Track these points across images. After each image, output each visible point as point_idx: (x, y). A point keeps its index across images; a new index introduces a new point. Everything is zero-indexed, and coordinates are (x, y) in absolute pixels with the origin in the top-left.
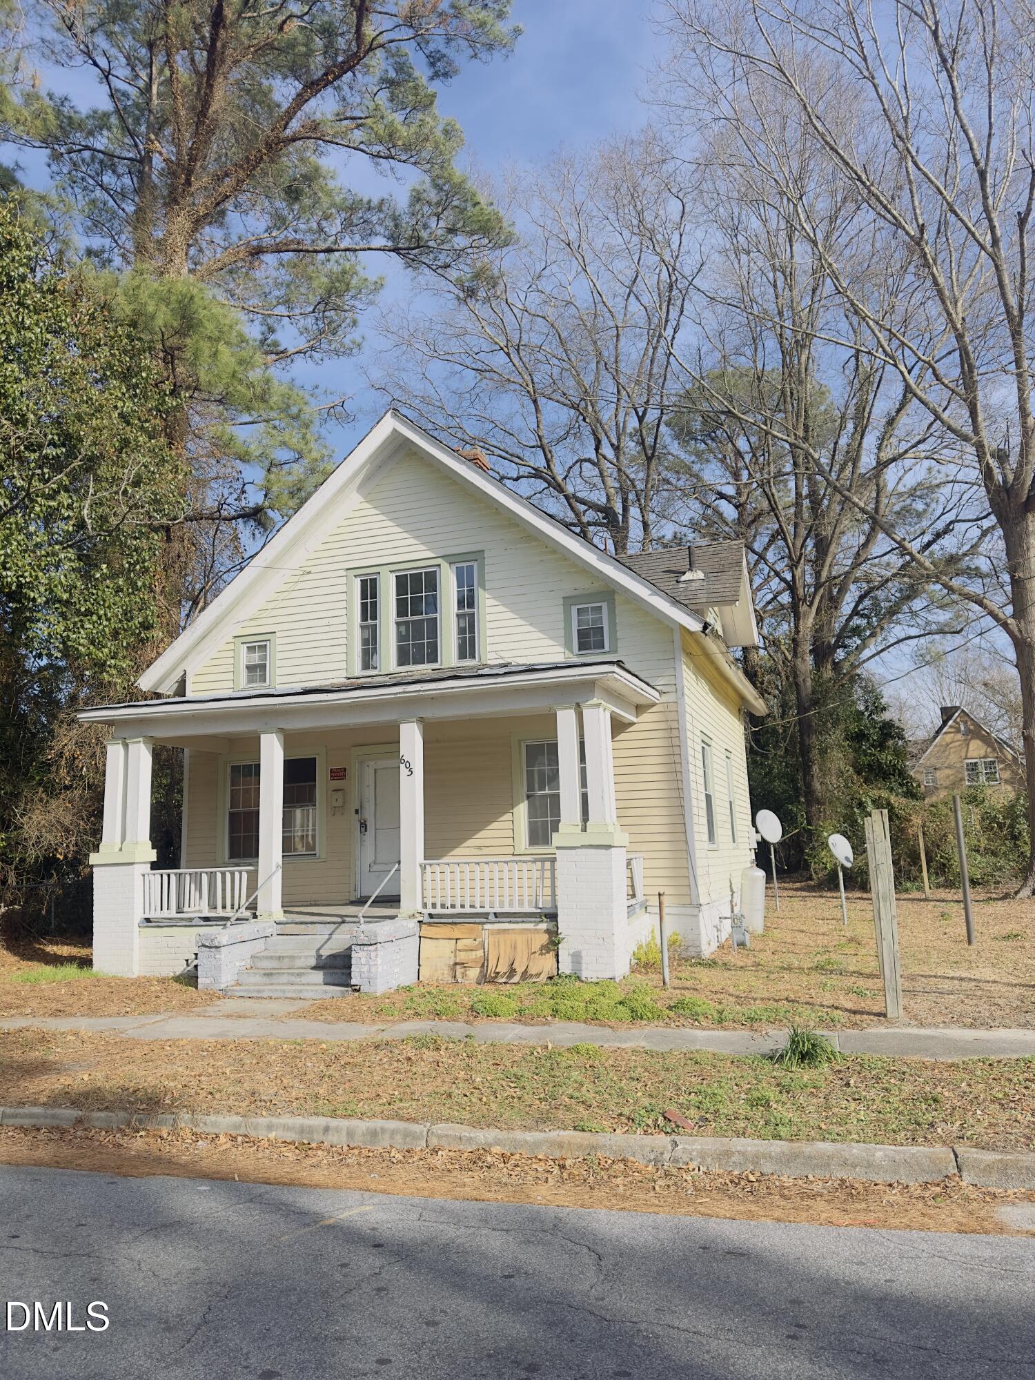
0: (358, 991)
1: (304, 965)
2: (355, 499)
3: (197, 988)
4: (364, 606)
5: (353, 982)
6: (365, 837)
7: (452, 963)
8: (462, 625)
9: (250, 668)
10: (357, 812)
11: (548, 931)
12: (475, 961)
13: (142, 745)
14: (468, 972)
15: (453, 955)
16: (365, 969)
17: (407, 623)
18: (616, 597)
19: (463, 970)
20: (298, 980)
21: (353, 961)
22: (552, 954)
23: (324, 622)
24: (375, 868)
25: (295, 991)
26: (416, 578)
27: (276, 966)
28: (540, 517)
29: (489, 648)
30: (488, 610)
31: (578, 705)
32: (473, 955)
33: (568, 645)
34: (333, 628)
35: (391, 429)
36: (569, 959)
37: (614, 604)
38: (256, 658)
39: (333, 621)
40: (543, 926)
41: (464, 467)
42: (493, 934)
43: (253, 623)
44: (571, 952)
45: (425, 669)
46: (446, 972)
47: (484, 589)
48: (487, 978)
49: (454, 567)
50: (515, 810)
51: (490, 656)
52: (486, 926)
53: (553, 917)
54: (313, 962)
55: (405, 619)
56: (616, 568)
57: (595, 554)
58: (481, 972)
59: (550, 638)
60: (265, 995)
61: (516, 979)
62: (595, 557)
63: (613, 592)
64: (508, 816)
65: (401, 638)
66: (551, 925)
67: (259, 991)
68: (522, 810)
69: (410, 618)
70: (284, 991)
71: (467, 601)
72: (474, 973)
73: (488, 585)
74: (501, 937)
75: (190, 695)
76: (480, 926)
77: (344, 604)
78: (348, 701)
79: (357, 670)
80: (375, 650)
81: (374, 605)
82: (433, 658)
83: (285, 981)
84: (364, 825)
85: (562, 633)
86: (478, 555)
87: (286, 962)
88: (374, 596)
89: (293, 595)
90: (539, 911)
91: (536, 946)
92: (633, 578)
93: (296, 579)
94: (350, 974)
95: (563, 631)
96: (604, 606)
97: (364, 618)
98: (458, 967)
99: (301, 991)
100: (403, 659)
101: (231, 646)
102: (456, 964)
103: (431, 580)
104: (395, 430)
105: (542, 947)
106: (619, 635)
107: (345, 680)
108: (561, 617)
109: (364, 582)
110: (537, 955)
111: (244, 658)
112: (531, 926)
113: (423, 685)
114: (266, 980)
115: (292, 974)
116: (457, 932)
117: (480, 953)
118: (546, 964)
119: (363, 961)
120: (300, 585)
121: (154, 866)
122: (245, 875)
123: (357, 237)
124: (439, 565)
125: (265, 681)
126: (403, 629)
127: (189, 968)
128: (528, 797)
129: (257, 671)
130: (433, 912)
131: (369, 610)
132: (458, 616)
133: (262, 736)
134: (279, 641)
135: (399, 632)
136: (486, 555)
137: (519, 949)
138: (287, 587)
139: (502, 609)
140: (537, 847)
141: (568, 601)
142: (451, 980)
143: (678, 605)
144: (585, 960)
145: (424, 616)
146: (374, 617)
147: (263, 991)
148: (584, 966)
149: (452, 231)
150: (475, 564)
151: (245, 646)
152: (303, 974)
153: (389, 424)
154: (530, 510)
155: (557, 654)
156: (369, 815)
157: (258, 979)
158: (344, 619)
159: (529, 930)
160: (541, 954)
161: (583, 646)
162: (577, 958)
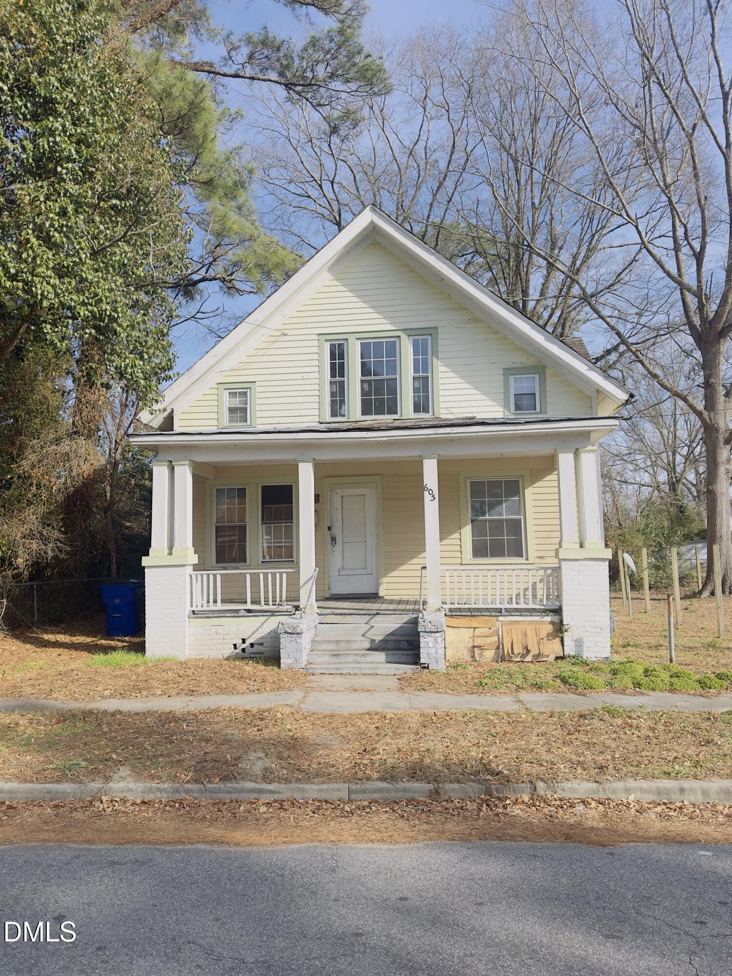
0: (428, 668)
1: (359, 648)
2: (327, 277)
3: (279, 667)
4: (333, 366)
5: (422, 661)
6: (335, 549)
7: (470, 646)
8: (417, 385)
9: (232, 410)
10: (329, 529)
11: (552, 623)
12: (491, 644)
13: (187, 467)
14: (484, 653)
15: (471, 640)
16: (433, 651)
17: (369, 382)
18: (547, 370)
19: (480, 652)
20: (363, 659)
21: (421, 645)
22: (558, 640)
23: (300, 376)
24: (343, 572)
25: (370, 668)
26: (378, 345)
27: (334, 648)
28: (498, 302)
29: (441, 405)
30: (441, 375)
31: (577, 449)
32: (488, 640)
33: (506, 406)
34: (307, 382)
35: (369, 221)
36: (573, 644)
37: (545, 376)
38: (236, 402)
39: (306, 376)
40: (548, 619)
41: (433, 257)
42: (505, 624)
43: (234, 373)
44: (575, 638)
45: (387, 418)
46: (465, 653)
47: (438, 359)
48: (502, 657)
49: (412, 338)
50: (462, 530)
51: (442, 411)
52: (501, 618)
53: (558, 611)
54: (367, 645)
55: (368, 378)
56: (560, 347)
57: (543, 335)
58: (496, 653)
59: (492, 400)
60: (344, 672)
61: (529, 658)
62: (543, 338)
63: (544, 367)
64: (457, 535)
65: (364, 393)
66: (556, 619)
67: (337, 669)
68: (467, 531)
69: (372, 378)
70: (360, 669)
71: (422, 366)
72: (489, 654)
73: (440, 355)
74: (513, 627)
75: (177, 429)
76: (494, 619)
77: (316, 363)
78: (385, 439)
79: (328, 418)
80: (342, 402)
81: (342, 366)
82: (393, 410)
83: (351, 660)
84: (333, 539)
85: (502, 396)
86: (432, 331)
87: (343, 646)
88: (341, 356)
89: (271, 352)
90: (543, 607)
91: (543, 634)
92: (574, 356)
93: (273, 339)
94: (419, 655)
95: (503, 395)
96: (537, 377)
97: (333, 375)
98: (476, 649)
99: (376, 668)
100: (366, 411)
101: (215, 391)
102: (474, 647)
103: (392, 349)
104: (372, 222)
105: (548, 635)
106: (549, 400)
107: (318, 424)
108: (502, 384)
109: (333, 347)
110: (545, 640)
111: (227, 402)
112: (538, 619)
113: (436, 429)
114: (334, 659)
115: (357, 655)
116: (474, 622)
117: (495, 639)
118: (553, 648)
119: (431, 644)
120: (277, 345)
121: (196, 568)
122: (284, 575)
123: (258, 69)
124: (399, 337)
125: (246, 421)
126: (366, 386)
127: (237, 651)
128: (472, 521)
129: (239, 412)
130: (452, 606)
131: (338, 369)
132: (414, 378)
133: (300, 464)
134: (258, 389)
135: (362, 389)
136: (439, 331)
137: (529, 636)
138: (265, 345)
139: (452, 375)
140: (479, 559)
141: (508, 372)
142: (469, 659)
143: (610, 379)
144: (586, 644)
145: (385, 377)
146: (342, 375)
147: (342, 668)
148: (585, 649)
149: (332, 76)
150: (429, 338)
151: (228, 391)
152: (367, 654)
153: (367, 217)
154: (489, 296)
155: (496, 412)
156: (337, 531)
157: (326, 659)
158: (317, 375)
159: (536, 622)
160: (549, 640)
161: (518, 407)
162: (579, 643)
